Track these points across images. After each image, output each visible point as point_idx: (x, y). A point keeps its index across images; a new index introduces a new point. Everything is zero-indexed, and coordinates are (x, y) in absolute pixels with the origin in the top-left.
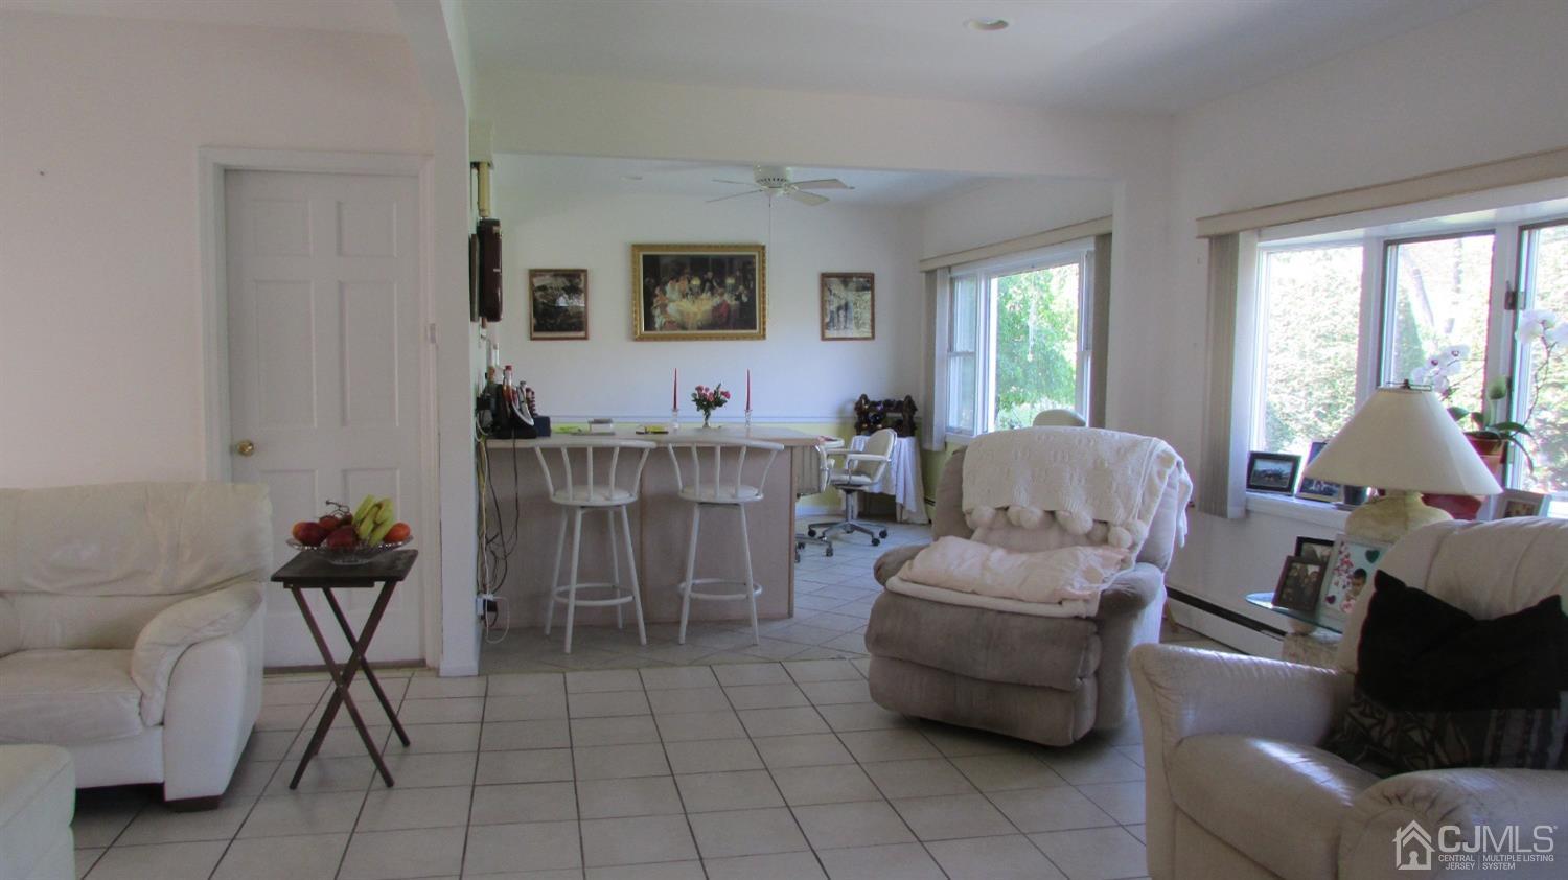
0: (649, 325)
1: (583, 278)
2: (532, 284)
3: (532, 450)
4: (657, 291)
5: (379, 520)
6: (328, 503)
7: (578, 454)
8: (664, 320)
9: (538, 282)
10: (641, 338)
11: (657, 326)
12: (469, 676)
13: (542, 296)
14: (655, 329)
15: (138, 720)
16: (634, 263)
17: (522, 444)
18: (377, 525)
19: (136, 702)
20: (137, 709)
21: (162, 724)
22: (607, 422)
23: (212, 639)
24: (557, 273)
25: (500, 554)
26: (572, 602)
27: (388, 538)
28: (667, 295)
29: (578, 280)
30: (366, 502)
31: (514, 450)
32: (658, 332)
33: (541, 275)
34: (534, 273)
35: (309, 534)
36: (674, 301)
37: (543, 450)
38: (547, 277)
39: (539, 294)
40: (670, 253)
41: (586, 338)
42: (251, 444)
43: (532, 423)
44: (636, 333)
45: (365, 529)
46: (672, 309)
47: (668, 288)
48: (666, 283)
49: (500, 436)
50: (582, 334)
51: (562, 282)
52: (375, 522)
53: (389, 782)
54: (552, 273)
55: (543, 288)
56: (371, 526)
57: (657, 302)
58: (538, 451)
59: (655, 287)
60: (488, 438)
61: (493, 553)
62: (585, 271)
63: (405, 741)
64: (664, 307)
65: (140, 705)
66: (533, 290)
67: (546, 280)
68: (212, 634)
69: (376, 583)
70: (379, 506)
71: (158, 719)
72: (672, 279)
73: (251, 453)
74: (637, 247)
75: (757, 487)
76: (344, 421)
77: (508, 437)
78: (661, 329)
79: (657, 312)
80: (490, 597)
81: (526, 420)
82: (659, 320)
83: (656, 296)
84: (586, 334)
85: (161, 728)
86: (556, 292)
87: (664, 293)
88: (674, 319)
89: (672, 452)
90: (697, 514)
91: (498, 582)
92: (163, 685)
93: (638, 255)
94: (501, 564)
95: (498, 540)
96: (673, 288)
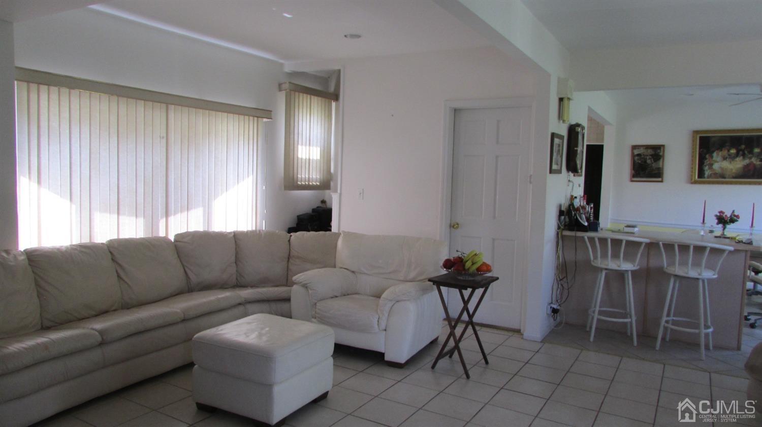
0: (701, 174)
1: (662, 150)
2: (633, 153)
3: (583, 237)
4: (707, 156)
5: (474, 262)
6: (457, 251)
7: (616, 243)
8: (710, 173)
9: (636, 152)
10: (695, 182)
11: (706, 176)
12: (536, 341)
13: (638, 160)
14: (704, 178)
15: (377, 326)
16: (694, 141)
17: (580, 234)
18: (473, 264)
19: (377, 320)
20: (377, 322)
21: (385, 330)
22: (633, 227)
23: (405, 300)
24: (647, 147)
25: (565, 285)
26: (596, 316)
27: (478, 269)
28: (714, 159)
29: (659, 151)
30: (471, 252)
31: (576, 237)
32: (706, 180)
33: (638, 148)
34: (634, 147)
35: (448, 264)
36: (716, 162)
37: (588, 238)
38: (642, 149)
39: (636, 158)
40: (716, 135)
41: (662, 181)
42: (458, 224)
43: (586, 224)
44: (692, 180)
45: (468, 264)
46: (716, 166)
47: (715, 154)
48: (713, 152)
49: (571, 230)
50: (660, 179)
51: (650, 152)
52: (472, 262)
53: (468, 377)
54: (645, 147)
55: (639, 155)
56: (471, 263)
57: (707, 162)
58: (586, 238)
59: (706, 154)
60: (563, 230)
61: (562, 285)
62: (663, 146)
63: (487, 362)
64: (711, 165)
65: (378, 321)
66: (633, 156)
67: (641, 151)
68: (404, 299)
69: (468, 289)
70: (476, 255)
71: (384, 328)
72: (718, 149)
73: (457, 228)
74: (696, 132)
75: (714, 270)
76: (494, 217)
77: (573, 230)
78: (708, 178)
79: (706, 168)
80: (555, 306)
81: (583, 223)
82: (707, 172)
83: (706, 159)
84: (662, 179)
85: (384, 332)
86: (646, 157)
87: (712, 157)
88: (717, 172)
89: (661, 245)
90: (672, 280)
91: (564, 300)
92: (386, 315)
93: (696, 136)
94: (566, 292)
95: (565, 280)
96: (718, 155)
